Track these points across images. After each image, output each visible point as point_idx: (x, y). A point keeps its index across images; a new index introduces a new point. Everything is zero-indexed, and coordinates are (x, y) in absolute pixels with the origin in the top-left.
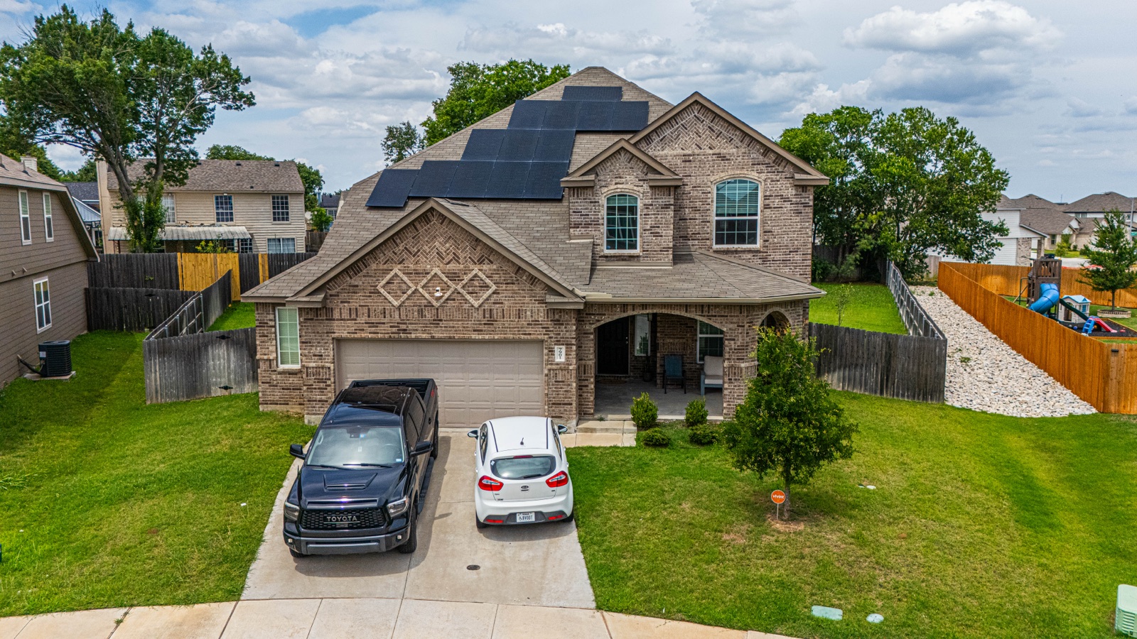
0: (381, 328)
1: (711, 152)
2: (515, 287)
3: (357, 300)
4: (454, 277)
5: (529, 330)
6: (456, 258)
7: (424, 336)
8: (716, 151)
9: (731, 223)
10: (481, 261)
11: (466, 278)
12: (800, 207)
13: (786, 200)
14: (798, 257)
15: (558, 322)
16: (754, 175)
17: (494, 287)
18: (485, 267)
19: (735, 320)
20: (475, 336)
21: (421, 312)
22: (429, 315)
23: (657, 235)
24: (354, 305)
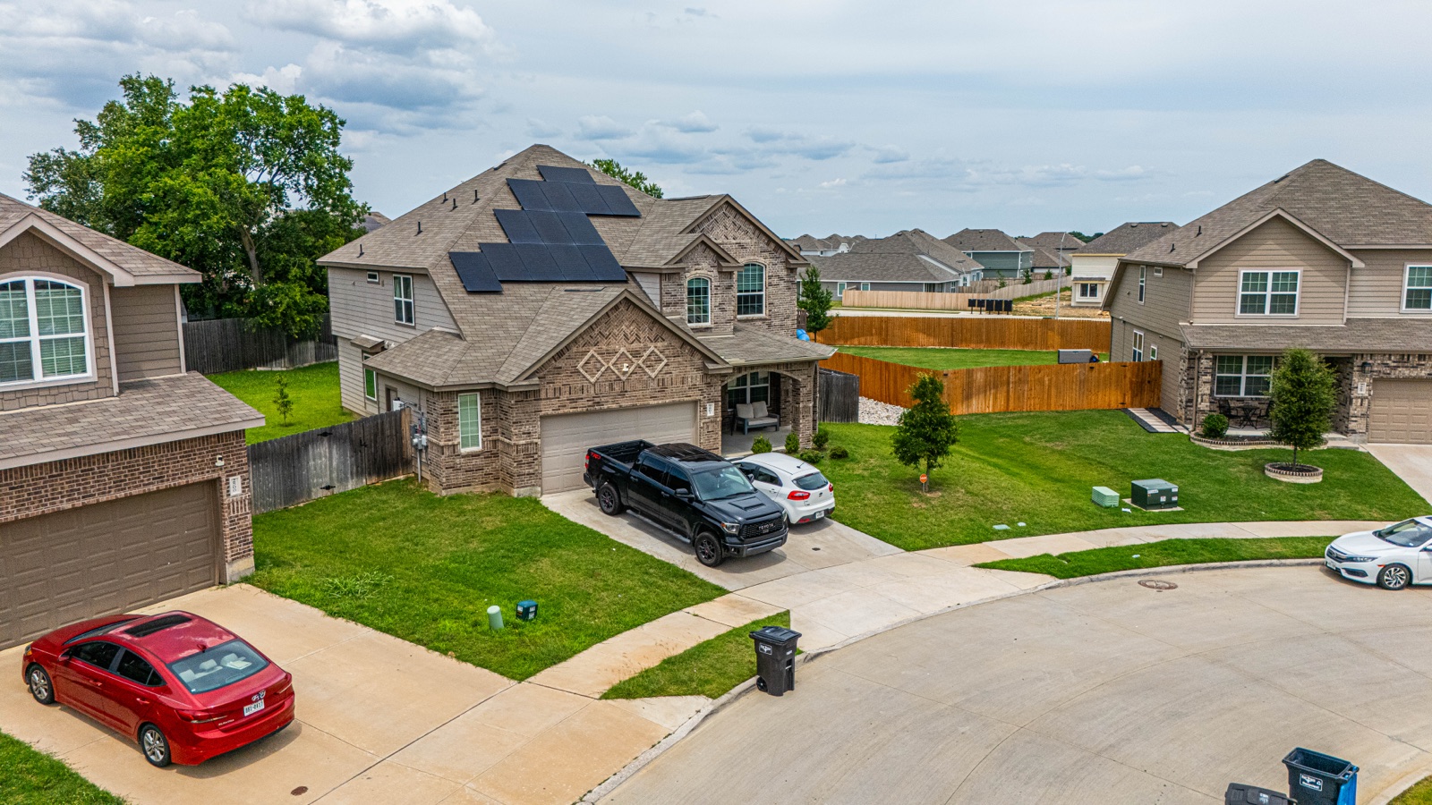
0: (580, 403)
1: (734, 241)
2: (680, 359)
3: (561, 381)
4: (636, 354)
5: (690, 393)
6: (638, 339)
7: (614, 406)
8: (738, 241)
9: (746, 297)
10: (656, 340)
11: (646, 354)
12: (790, 284)
13: (781, 279)
14: (789, 322)
15: (709, 385)
16: (761, 260)
17: (666, 361)
18: (659, 344)
20: (652, 402)
21: (611, 386)
22: (617, 388)
23: (723, 310)
24: (558, 385)
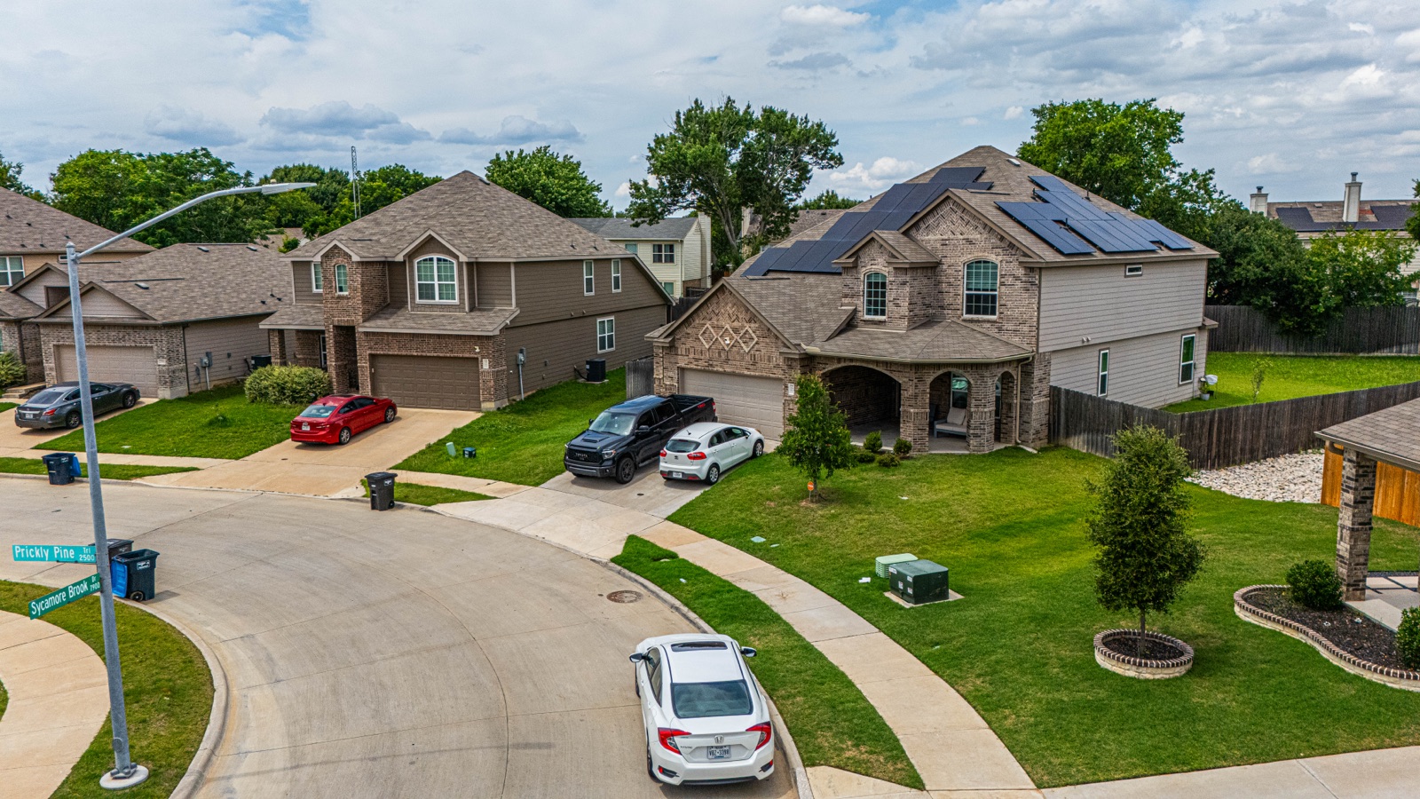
0: (700, 362)
1: (961, 237)
2: (768, 340)
3: (690, 343)
4: (736, 330)
5: (775, 371)
6: (737, 318)
7: (721, 370)
8: (965, 236)
9: (978, 297)
10: (750, 321)
11: (742, 332)
12: (1028, 285)
13: (1017, 278)
14: (1026, 329)
15: (790, 367)
16: (992, 258)
17: (756, 339)
18: (753, 325)
19: (907, 375)
20: (746, 372)
21: (719, 353)
22: (723, 356)
23: (897, 305)
24: (688, 346)
